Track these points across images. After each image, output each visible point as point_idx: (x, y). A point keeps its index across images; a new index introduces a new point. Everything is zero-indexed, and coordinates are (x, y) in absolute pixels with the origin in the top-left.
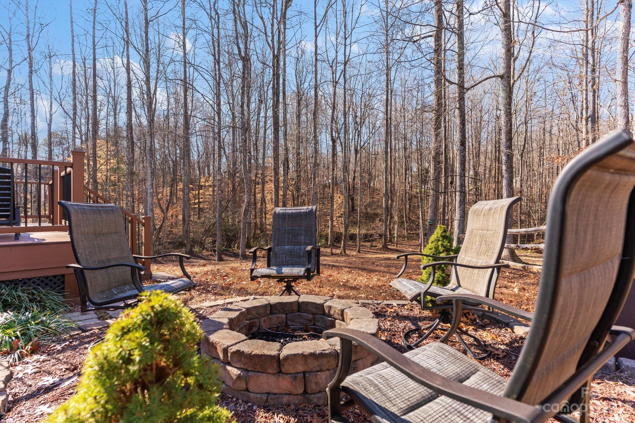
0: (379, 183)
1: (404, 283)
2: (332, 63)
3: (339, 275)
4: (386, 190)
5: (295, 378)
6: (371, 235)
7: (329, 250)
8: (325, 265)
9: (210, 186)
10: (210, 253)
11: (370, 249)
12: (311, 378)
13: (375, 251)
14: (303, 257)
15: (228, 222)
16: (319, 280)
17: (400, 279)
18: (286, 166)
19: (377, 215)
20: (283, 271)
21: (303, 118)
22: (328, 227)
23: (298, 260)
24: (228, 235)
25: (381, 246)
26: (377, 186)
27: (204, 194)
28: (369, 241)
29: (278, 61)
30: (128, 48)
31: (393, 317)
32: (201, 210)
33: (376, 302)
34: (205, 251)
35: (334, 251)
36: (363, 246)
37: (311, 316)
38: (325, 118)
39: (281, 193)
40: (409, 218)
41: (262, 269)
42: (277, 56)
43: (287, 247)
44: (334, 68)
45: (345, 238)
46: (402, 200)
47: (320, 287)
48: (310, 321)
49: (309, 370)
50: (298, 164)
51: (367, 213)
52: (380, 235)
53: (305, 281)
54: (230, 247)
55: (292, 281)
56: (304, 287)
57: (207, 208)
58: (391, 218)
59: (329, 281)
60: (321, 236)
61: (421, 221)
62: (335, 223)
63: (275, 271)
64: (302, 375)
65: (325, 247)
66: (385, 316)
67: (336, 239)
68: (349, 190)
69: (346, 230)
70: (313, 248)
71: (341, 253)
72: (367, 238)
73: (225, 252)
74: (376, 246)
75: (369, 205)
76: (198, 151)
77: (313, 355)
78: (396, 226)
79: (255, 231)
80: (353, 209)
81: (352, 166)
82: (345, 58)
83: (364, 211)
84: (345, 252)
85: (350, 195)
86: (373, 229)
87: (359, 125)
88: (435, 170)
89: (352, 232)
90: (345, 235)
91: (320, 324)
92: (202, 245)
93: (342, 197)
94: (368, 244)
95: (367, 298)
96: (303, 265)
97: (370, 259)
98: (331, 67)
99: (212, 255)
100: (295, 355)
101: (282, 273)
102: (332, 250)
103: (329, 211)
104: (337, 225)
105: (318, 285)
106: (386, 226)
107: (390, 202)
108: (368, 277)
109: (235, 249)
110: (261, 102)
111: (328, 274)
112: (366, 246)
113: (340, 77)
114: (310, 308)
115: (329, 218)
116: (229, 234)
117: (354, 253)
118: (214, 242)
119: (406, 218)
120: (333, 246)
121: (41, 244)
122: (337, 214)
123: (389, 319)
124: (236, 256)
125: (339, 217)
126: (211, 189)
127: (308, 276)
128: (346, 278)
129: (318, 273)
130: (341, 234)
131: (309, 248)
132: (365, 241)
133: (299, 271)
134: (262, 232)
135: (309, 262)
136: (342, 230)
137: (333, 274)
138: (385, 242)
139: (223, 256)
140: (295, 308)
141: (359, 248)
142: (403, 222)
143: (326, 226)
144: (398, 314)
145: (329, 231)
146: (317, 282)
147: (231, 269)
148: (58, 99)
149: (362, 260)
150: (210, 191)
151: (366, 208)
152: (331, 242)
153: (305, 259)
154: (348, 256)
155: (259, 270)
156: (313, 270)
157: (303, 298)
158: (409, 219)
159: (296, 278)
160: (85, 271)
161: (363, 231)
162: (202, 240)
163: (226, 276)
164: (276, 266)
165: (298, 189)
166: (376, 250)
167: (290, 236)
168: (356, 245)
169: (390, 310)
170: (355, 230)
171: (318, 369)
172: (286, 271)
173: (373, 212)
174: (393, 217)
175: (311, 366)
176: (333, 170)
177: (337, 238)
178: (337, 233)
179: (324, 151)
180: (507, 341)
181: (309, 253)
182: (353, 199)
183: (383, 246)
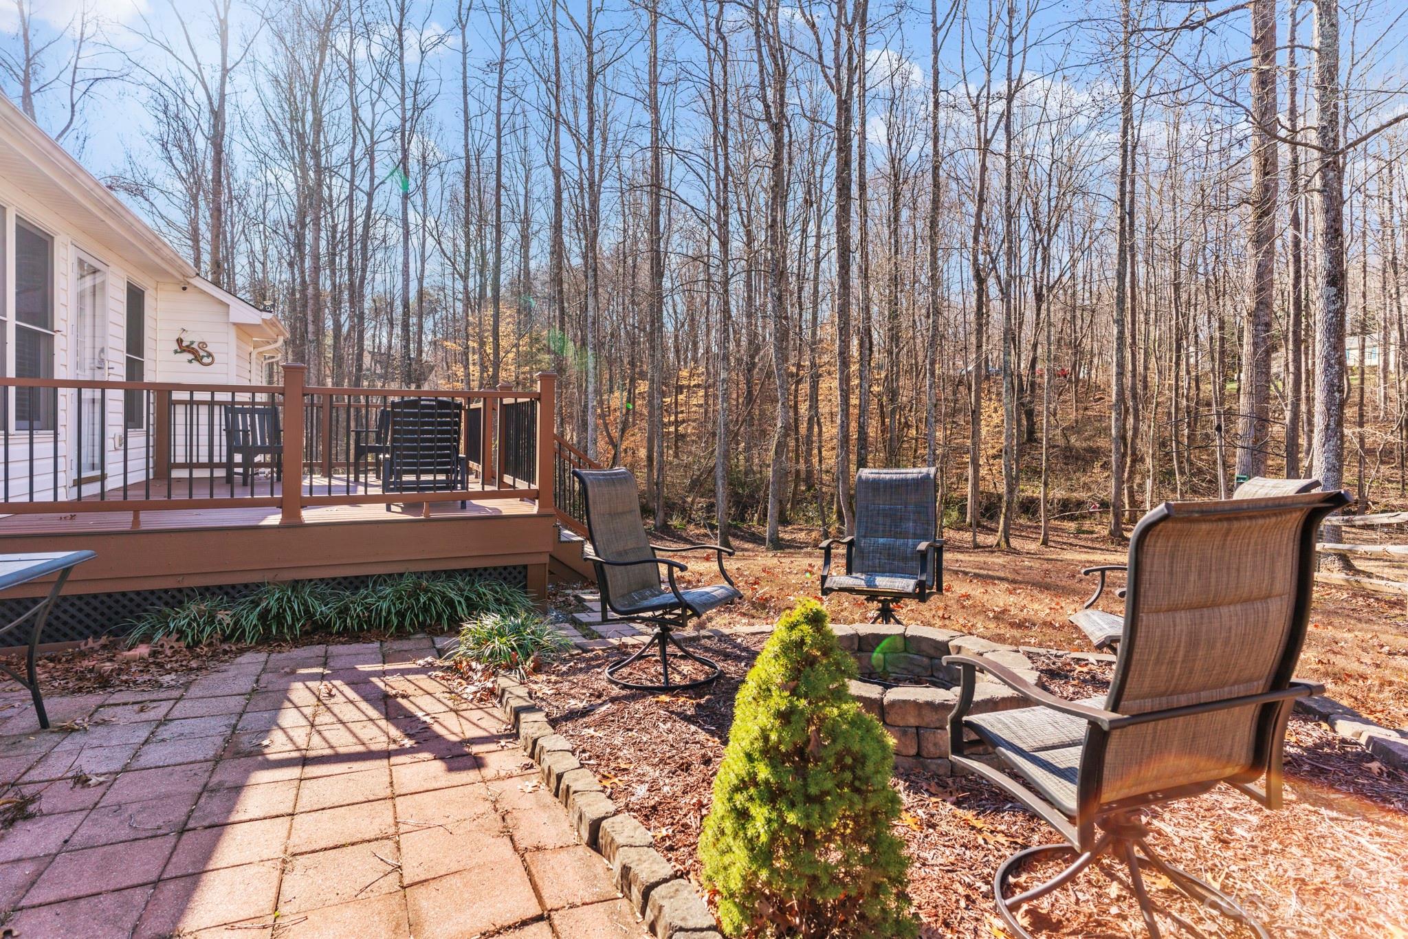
0: (1104, 373)
1: (1095, 618)
2: (978, 100)
3: (986, 597)
4: (1121, 393)
5: (905, 733)
6: (1080, 504)
7: (968, 536)
8: (956, 572)
9: (698, 386)
10: (703, 531)
11: (1076, 538)
12: (927, 735)
13: (1089, 544)
14: (912, 559)
15: (737, 466)
16: (942, 605)
17: (1089, 611)
18: (867, 345)
19: (1095, 453)
20: (877, 583)
21: (906, 230)
22: (967, 480)
23: (902, 564)
24: (738, 493)
25: (1106, 532)
26: (1098, 377)
27: (687, 403)
28: (1072, 518)
29: (848, 110)
30: (557, 130)
31: (1085, 681)
32: (680, 437)
33: (1054, 652)
34: (692, 527)
35: (981, 538)
36: (1056, 529)
37: (925, 660)
38: (958, 227)
39: (854, 401)
40: (1189, 460)
41: (839, 577)
42: (845, 102)
43: (881, 540)
44: (983, 108)
45: (1007, 510)
46: (1169, 414)
47: (943, 618)
48: (925, 668)
49: (924, 724)
50: (894, 337)
51: (1068, 448)
52: (1104, 505)
53: (912, 604)
54: (743, 520)
55: (892, 601)
56: (911, 614)
57: (693, 434)
58: (1134, 461)
59: (963, 607)
60: (948, 503)
61: (1220, 472)
62: (983, 472)
63: (863, 583)
64: (914, 730)
65: (959, 529)
66: (1067, 677)
67: (987, 509)
68: (1021, 389)
69: (1011, 491)
70: (930, 546)
71: (998, 544)
72: (1068, 509)
73: (733, 530)
74: (1092, 532)
75: (1076, 428)
76: (675, 312)
77: (929, 704)
78: (1149, 483)
79: (796, 487)
80: (1031, 437)
81: (1027, 333)
82: (1010, 86)
83: (1061, 442)
84: (1007, 542)
85: (1022, 404)
86: (1086, 487)
87: (1044, 233)
88: (1255, 344)
89: (1029, 493)
90: (1009, 503)
91: (941, 676)
92: (685, 512)
93: (1001, 411)
94: (1072, 526)
95: (1040, 645)
96: (911, 575)
97: (1070, 563)
98: (976, 107)
99: (706, 535)
100: (904, 702)
101: (876, 586)
102: (974, 536)
103: (969, 442)
104: (988, 477)
105: (940, 613)
106: (1120, 482)
107: (1131, 420)
108: (1053, 605)
109: (754, 524)
110: (808, 203)
111: (963, 592)
112: (1063, 530)
113: (997, 127)
114: (924, 646)
115: (967, 458)
116: (740, 491)
117: (1033, 546)
118: (710, 508)
119: (1180, 462)
120: (978, 526)
121: (498, 518)
122: (988, 450)
123: (1075, 682)
124: (757, 539)
125: (994, 457)
126: (701, 393)
127: (921, 594)
128: (1001, 604)
129: (940, 589)
130: (1000, 497)
131: (923, 546)
132: (1063, 518)
133: (906, 584)
134: (809, 489)
135: (923, 571)
136: (1002, 489)
137: (972, 593)
138: (1117, 523)
139: (730, 539)
140: (900, 644)
141: (1046, 534)
142: (1171, 473)
143: (961, 478)
144: (1093, 677)
145: (969, 490)
146: (938, 608)
147: (764, 571)
148: (434, 233)
149: (1046, 566)
150: (698, 398)
151: (1065, 436)
152: (973, 516)
153: (916, 564)
154: (1016, 552)
155: (837, 579)
156: (929, 583)
157: (914, 630)
158: (1191, 464)
159: (898, 596)
160: (606, 567)
161: (1058, 493)
162: (685, 502)
163: (755, 583)
164: (862, 572)
165: (893, 394)
166: (1092, 540)
167: (888, 522)
168: (1038, 527)
169: (1079, 669)
170: (1033, 490)
171: (938, 725)
172: (884, 582)
173: (1084, 445)
174: (1142, 460)
175: (927, 720)
176: (979, 347)
177: (989, 509)
178: (990, 495)
179: (956, 299)
180: (1309, 742)
181: (923, 554)
182: (1030, 414)
183: (1111, 533)
